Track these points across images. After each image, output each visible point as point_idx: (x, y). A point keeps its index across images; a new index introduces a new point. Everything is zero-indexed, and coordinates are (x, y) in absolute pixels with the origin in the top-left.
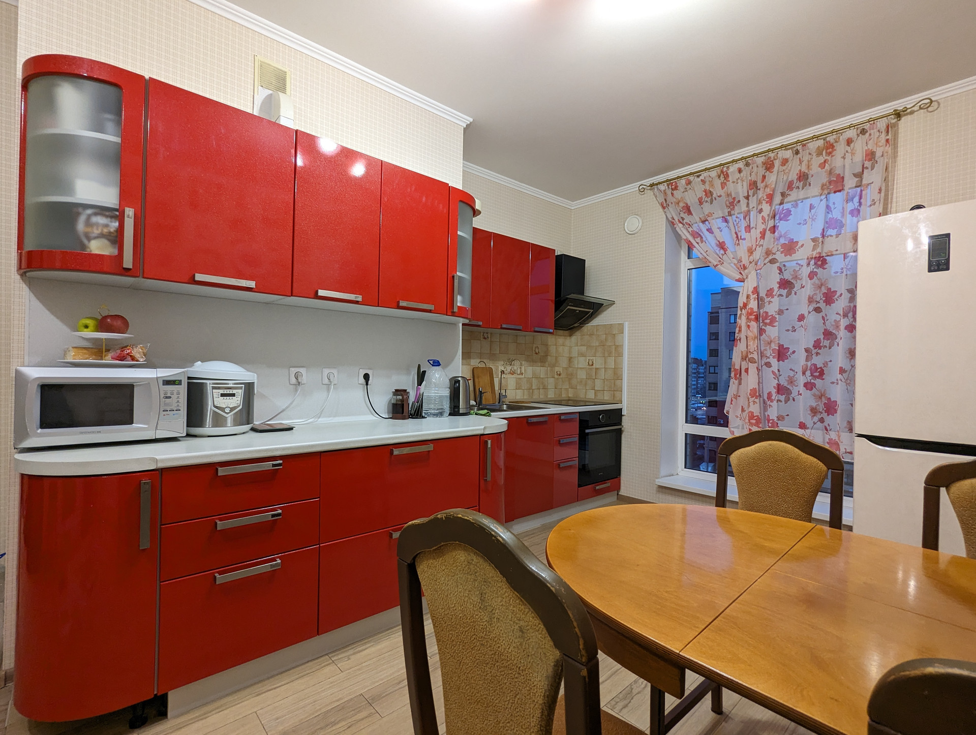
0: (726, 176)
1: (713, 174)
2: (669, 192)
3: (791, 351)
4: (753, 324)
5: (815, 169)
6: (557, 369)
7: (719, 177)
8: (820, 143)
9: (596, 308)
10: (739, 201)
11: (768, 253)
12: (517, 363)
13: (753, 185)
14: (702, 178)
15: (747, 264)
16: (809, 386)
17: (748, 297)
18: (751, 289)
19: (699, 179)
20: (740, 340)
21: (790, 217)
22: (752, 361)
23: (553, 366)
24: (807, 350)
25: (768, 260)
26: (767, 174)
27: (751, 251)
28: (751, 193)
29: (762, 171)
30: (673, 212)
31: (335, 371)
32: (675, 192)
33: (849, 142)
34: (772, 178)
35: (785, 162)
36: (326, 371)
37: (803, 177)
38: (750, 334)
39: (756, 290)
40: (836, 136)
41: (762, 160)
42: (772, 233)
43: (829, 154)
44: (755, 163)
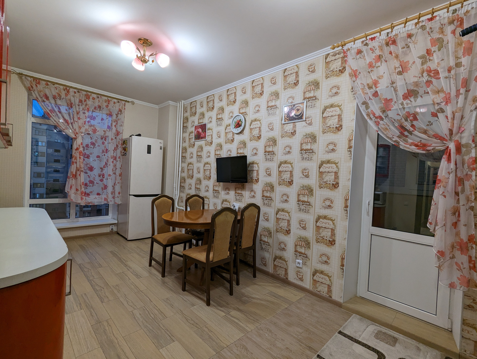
0: (68, 92)
1: (62, 87)
3: (94, 168)
4: (82, 157)
5: (104, 106)
7: (64, 90)
8: (106, 98)
10: (74, 105)
11: (87, 130)
13: (81, 101)
15: (78, 133)
16: (102, 180)
18: (80, 143)
19: (54, 86)
21: (95, 120)
24: (101, 168)
25: (86, 133)
26: (87, 100)
27: (80, 128)
29: (84, 98)
34: (89, 102)
35: (94, 99)
37: (100, 107)
39: (82, 144)
40: (111, 99)
41: (85, 93)
42: (88, 123)
43: (109, 104)
44: (81, 93)
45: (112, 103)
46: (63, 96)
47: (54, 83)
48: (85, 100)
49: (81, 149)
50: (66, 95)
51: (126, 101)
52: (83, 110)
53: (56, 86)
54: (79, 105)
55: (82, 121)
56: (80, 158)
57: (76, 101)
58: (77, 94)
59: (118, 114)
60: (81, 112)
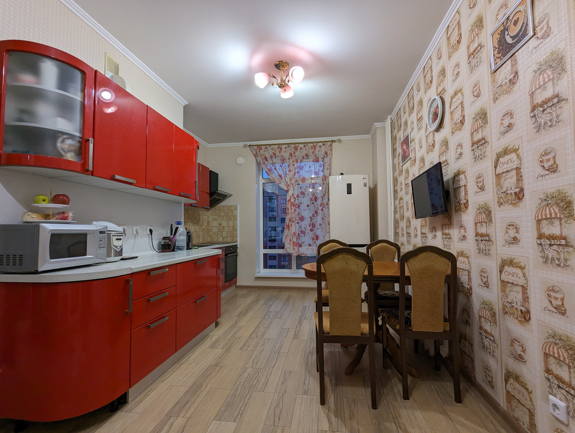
0: (281, 149)
1: (276, 147)
2: (258, 150)
3: (305, 218)
4: (293, 207)
5: (310, 153)
6: (203, 227)
7: (278, 148)
8: (312, 145)
10: (286, 160)
11: (296, 181)
12: (188, 224)
13: (291, 155)
14: (271, 147)
15: (290, 185)
16: (312, 230)
17: (291, 197)
18: (291, 194)
19: (270, 148)
20: (288, 213)
21: (303, 169)
22: (293, 221)
24: (311, 217)
25: (296, 184)
26: (296, 151)
27: (291, 180)
28: (290, 157)
29: (293, 150)
30: (259, 159)
31: (138, 228)
32: (260, 150)
33: (320, 147)
34: (297, 153)
35: (301, 149)
36: (135, 228)
37: (307, 155)
38: (292, 211)
39: (293, 195)
40: (316, 144)
41: (293, 146)
42: (298, 174)
43: (315, 149)
44: (291, 146)
45: (318, 148)
46: (278, 154)
47: (270, 145)
48: (294, 152)
49: (292, 200)
50: (280, 152)
51: (333, 141)
52: (293, 162)
53: (272, 146)
54: (289, 159)
55: (292, 173)
56: (291, 208)
57: (287, 155)
58: (288, 149)
59: (324, 157)
60: (291, 165)
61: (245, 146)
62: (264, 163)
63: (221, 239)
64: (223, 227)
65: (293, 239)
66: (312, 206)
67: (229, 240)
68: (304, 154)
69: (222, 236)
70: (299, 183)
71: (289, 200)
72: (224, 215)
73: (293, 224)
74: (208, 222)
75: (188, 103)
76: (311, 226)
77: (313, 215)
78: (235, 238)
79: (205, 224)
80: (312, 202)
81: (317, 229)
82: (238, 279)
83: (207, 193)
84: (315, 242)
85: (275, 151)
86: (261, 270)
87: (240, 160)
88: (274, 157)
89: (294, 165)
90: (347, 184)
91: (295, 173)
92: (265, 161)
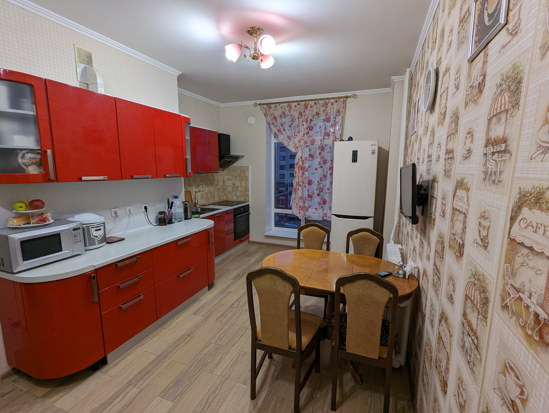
0: (291, 107)
1: (286, 105)
2: (267, 109)
3: (313, 182)
4: (300, 171)
5: (321, 112)
6: (218, 187)
7: (288, 107)
8: (323, 101)
9: (236, 158)
10: (295, 119)
11: (306, 143)
12: (201, 186)
13: (300, 114)
14: (281, 106)
15: (298, 147)
16: (318, 195)
17: (299, 160)
18: (300, 157)
19: (280, 106)
20: (296, 177)
21: (313, 130)
22: (300, 185)
23: (216, 186)
24: (318, 182)
25: (305, 146)
26: (306, 110)
27: (300, 142)
28: (300, 117)
29: (304, 109)
30: (269, 118)
31: (132, 208)
32: (270, 110)
33: (332, 104)
34: (307, 112)
35: (311, 107)
36: (128, 208)
37: (317, 114)
38: (299, 175)
39: (301, 158)
40: (328, 100)
41: (303, 103)
42: (307, 135)
43: (326, 107)
44: (301, 104)
45: (329, 105)
46: (287, 113)
48: (304, 111)
49: (300, 163)
50: (289, 111)
51: (347, 97)
52: (303, 121)
54: (298, 118)
55: (301, 134)
57: (296, 114)
58: (298, 107)
59: (336, 115)
60: (301, 125)
61: (255, 105)
62: (274, 123)
63: (235, 199)
64: (237, 186)
65: (299, 203)
66: (320, 170)
67: (242, 199)
68: (314, 113)
69: (236, 195)
70: (308, 144)
71: (298, 163)
72: (237, 175)
73: (300, 188)
74: (224, 181)
75: (181, 73)
76: (318, 190)
77: (321, 179)
78: (247, 198)
79: (221, 183)
80: (320, 165)
81: (325, 193)
82: (250, 235)
83: (217, 156)
84: (322, 207)
85: (285, 110)
86: (273, 227)
87: (251, 120)
88: (284, 116)
89: (303, 125)
90: (353, 151)
91: (304, 135)
92: (274, 121)
